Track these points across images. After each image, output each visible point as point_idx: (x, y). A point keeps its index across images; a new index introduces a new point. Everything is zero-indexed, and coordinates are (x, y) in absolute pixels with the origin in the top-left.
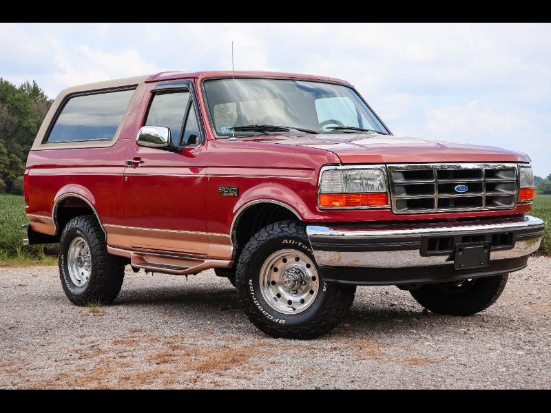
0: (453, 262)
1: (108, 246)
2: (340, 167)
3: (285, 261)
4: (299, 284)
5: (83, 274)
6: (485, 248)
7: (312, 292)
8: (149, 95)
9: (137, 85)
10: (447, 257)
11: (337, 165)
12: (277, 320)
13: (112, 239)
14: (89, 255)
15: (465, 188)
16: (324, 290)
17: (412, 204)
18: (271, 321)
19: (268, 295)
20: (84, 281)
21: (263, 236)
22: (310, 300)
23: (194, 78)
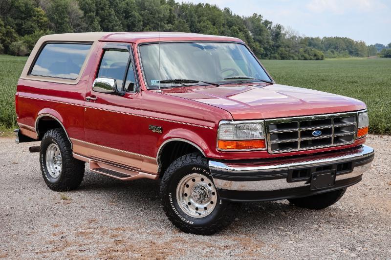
0: (309, 184)
1: (73, 153)
2: (233, 122)
3: (194, 180)
4: (203, 197)
5: (56, 168)
6: (332, 174)
7: (212, 203)
8: (101, 51)
9: (93, 42)
10: (305, 182)
11: (231, 121)
12: (188, 222)
13: (76, 148)
14: (60, 156)
15: (319, 133)
16: (221, 203)
17: (282, 146)
18: (184, 222)
19: (182, 204)
20: (58, 174)
21: (179, 163)
22: (211, 208)
23: (133, 43)
